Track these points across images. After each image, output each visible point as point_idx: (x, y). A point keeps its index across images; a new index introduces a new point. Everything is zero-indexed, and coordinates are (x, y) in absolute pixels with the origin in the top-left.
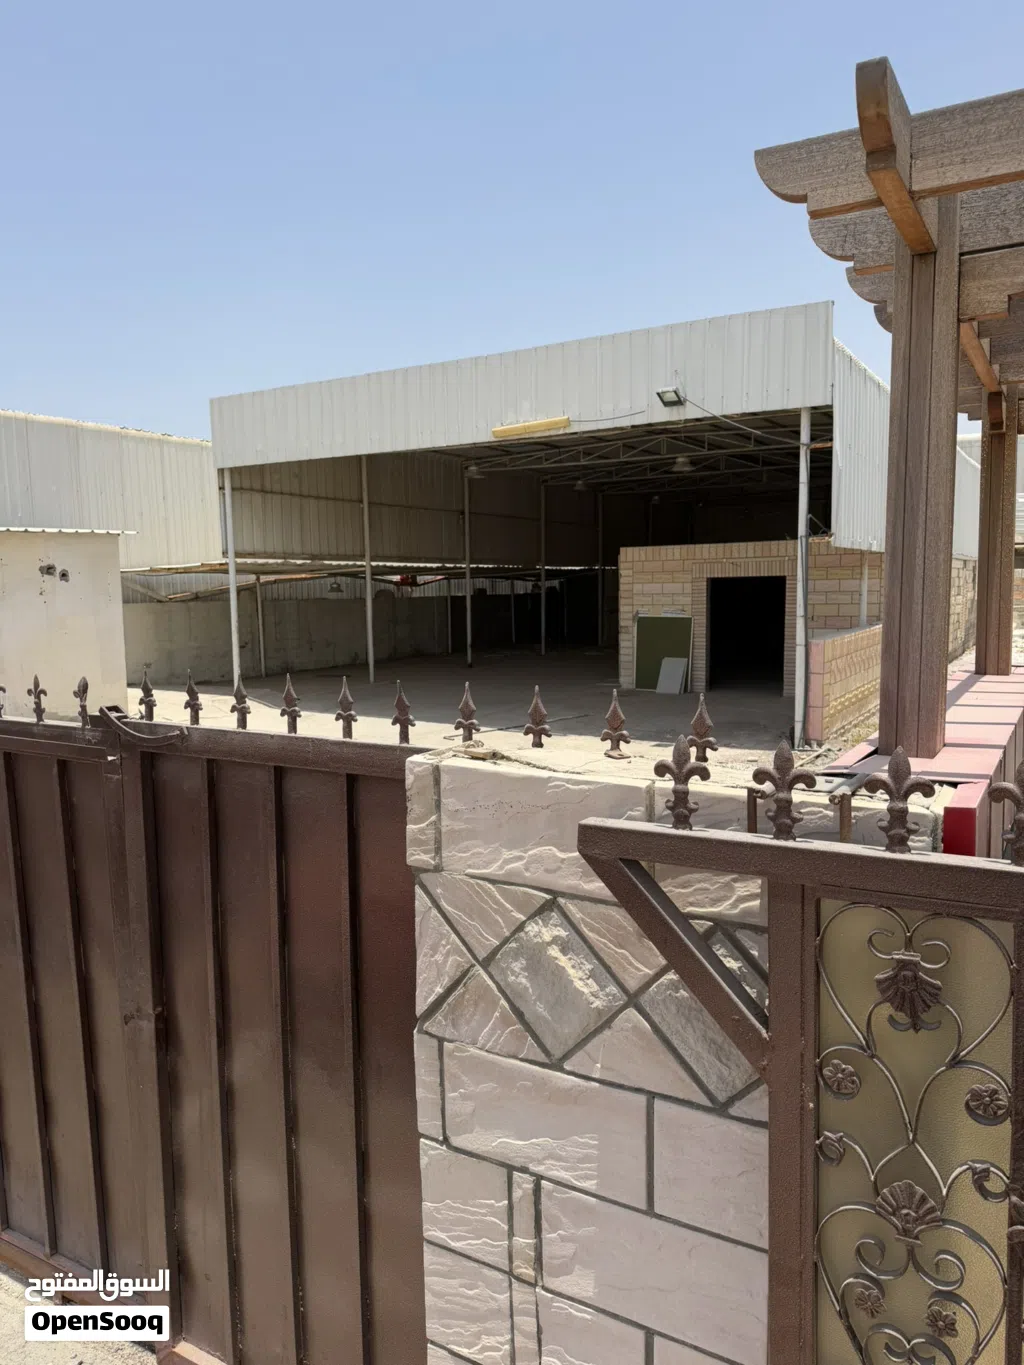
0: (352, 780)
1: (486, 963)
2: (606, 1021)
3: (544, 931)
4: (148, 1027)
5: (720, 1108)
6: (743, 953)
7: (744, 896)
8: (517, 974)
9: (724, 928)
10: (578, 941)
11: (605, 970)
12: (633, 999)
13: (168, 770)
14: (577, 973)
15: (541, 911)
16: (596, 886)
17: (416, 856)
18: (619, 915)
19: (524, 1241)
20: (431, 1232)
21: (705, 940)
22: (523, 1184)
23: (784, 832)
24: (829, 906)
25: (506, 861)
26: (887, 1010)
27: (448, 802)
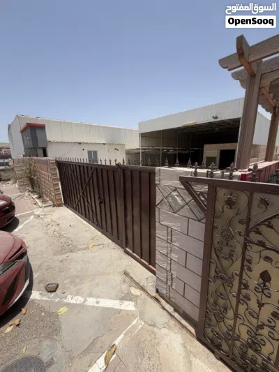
0: (150, 173)
1: (166, 198)
2: (183, 207)
3: (174, 193)
4: (123, 207)
5: (199, 221)
6: (204, 197)
7: (205, 188)
8: (170, 200)
9: (202, 193)
10: (179, 195)
11: (183, 199)
12: (187, 204)
13: (126, 172)
14: (179, 200)
15: (174, 191)
16: (182, 187)
17: (157, 182)
18: (185, 191)
19: (169, 237)
20: (157, 235)
21: (199, 195)
22: (170, 229)
23: (212, 177)
24: (218, 189)
25: (170, 183)
26: (226, 206)
27: (162, 174)
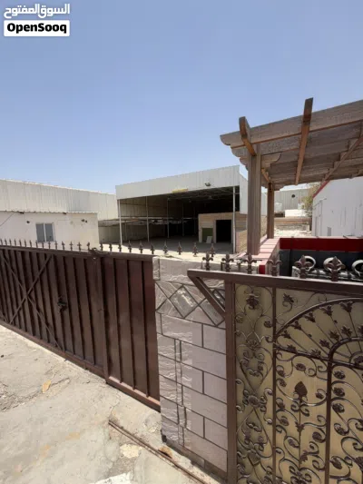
0: (142, 262)
1: (170, 299)
2: (193, 309)
3: (181, 292)
4: (102, 312)
5: (216, 326)
6: (220, 295)
7: (220, 284)
8: (176, 301)
9: (216, 290)
10: (188, 294)
11: (193, 299)
12: (199, 305)
13: (106, 261)
14: (188, 300)
15: (181, 288)
16: (191, 283)
17: (155, 277)
18: (196, 288)
19: (178, 354)
20: (159, 352)
21: (213, 293)
22: (178, 342)
23: (228, 271)
24: (237, 285)
25: (173, 278)
26: (248, 305)
27: (161, 266)
